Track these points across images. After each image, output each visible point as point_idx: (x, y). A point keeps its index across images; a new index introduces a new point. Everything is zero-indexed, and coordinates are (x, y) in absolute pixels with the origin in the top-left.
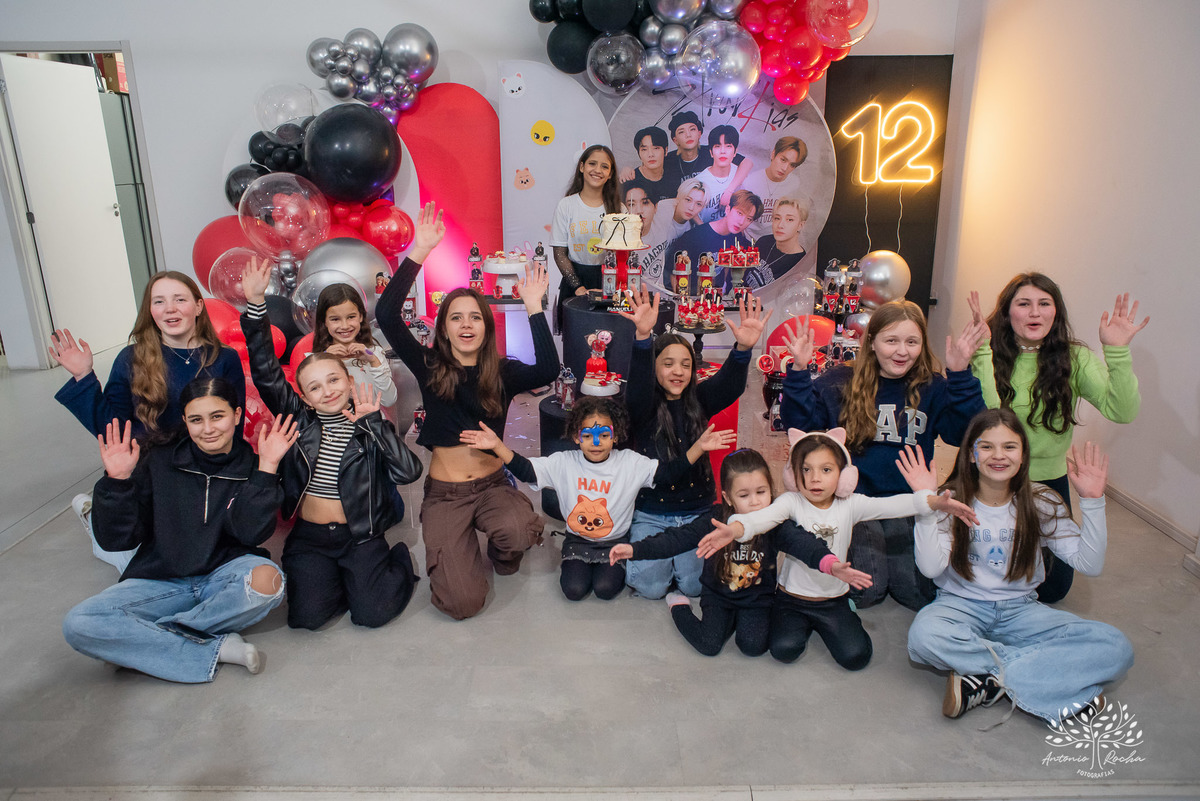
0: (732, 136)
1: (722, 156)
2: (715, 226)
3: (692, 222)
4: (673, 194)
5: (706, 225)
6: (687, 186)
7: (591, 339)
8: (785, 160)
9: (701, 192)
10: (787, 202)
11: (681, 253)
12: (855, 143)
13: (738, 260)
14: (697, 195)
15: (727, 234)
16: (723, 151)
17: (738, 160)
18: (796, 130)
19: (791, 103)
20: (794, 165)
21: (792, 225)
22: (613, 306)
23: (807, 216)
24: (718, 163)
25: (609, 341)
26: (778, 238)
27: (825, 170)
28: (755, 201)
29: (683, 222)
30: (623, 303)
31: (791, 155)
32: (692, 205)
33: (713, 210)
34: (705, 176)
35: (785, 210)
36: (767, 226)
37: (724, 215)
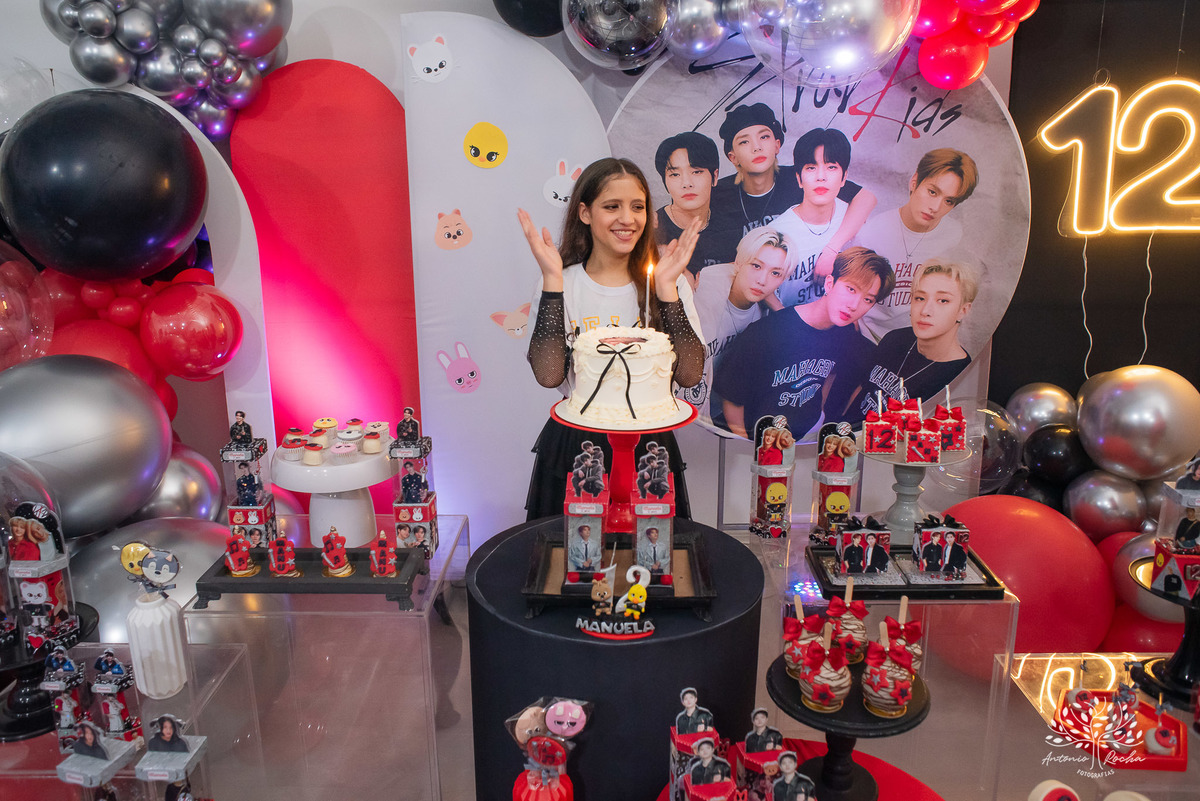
0: (836, 148)
1: (821, 184)
2: (807, 313)
3: (763, 305)
4: (728, 256)
5: (789, 312)
6: (753, 241)
8: (935, 191)
9: (779, 252)
10: (938, 269)
11: (769, 422)
12: (1065, 161)
13: (919, 446)
14: (773, 258)
15: (826, 326)
16: (820, 177)
17: (848, 192)
18: (959, 136)
19: (955, 84)
20: (954, 201)
21: (949, 308)
22: (591, 617)
23: (975, 293)
24: (811, 197)
25: (579, 727)
27: (1009, 211)
28: (880, 266)
29: (746, 305)
30: (621, 605)
31: (948, 183)
32: (763, 276)
33: (802, 283)
34: (788, 222)
35: (933, 284)
36: (901, 313)
37: (823, 292)
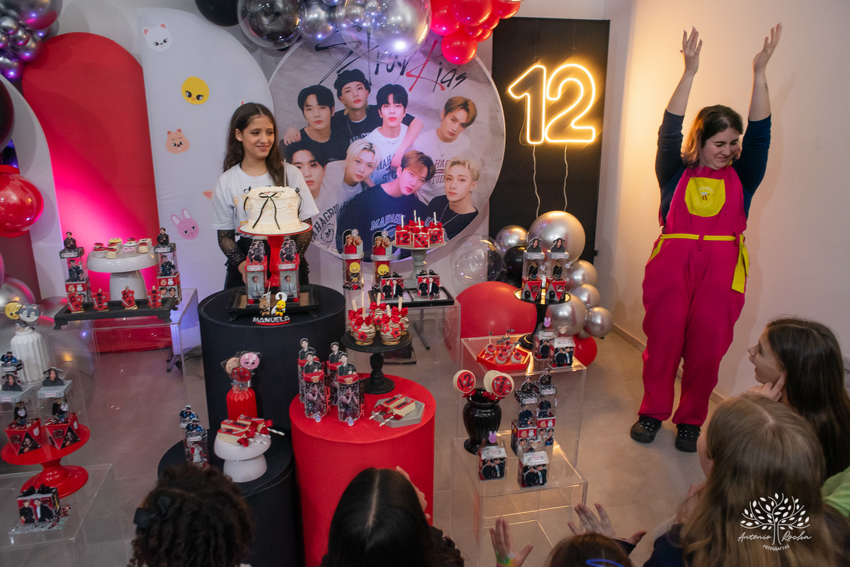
0: (401, 96)
1: (392, 116)
2: (388, 188)
3: (363, 184)
4: (342, 156)
5: (378, 188)
6: (356, 147)
7: (231, 364)
8: (455, 120)
9: (371, 153)
10: (458, 163)
12: (521, 104)
14: (367, 157)
15: (399, 195)
16: (391, 111)
17: (408, 120)
18: (465, 90)
19: (460, 62)
20: (465, 125)
21: (466, 184)
22: (259, 316)
23: (478, 176)
24: (387, 123)
25: (256, 366)
26: (451, 198)
27: (494, 131)
28: (427, 161)
29: (354, 184)
30: (274, 311)
31: (461, 115)
32: (362, 167)
33: (384, 171)
34: (375, 136)
35: (456, 171)
36: (439, 187)
37: (396, 176)
